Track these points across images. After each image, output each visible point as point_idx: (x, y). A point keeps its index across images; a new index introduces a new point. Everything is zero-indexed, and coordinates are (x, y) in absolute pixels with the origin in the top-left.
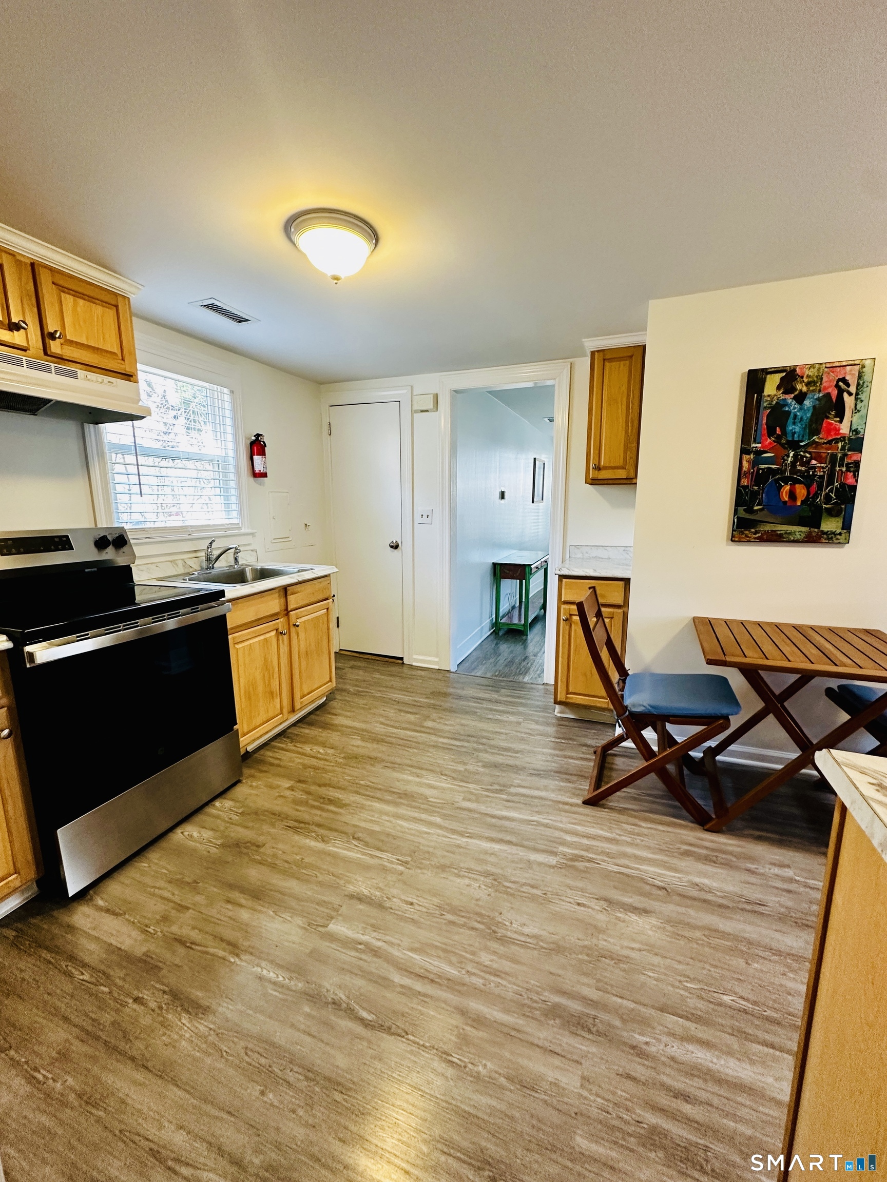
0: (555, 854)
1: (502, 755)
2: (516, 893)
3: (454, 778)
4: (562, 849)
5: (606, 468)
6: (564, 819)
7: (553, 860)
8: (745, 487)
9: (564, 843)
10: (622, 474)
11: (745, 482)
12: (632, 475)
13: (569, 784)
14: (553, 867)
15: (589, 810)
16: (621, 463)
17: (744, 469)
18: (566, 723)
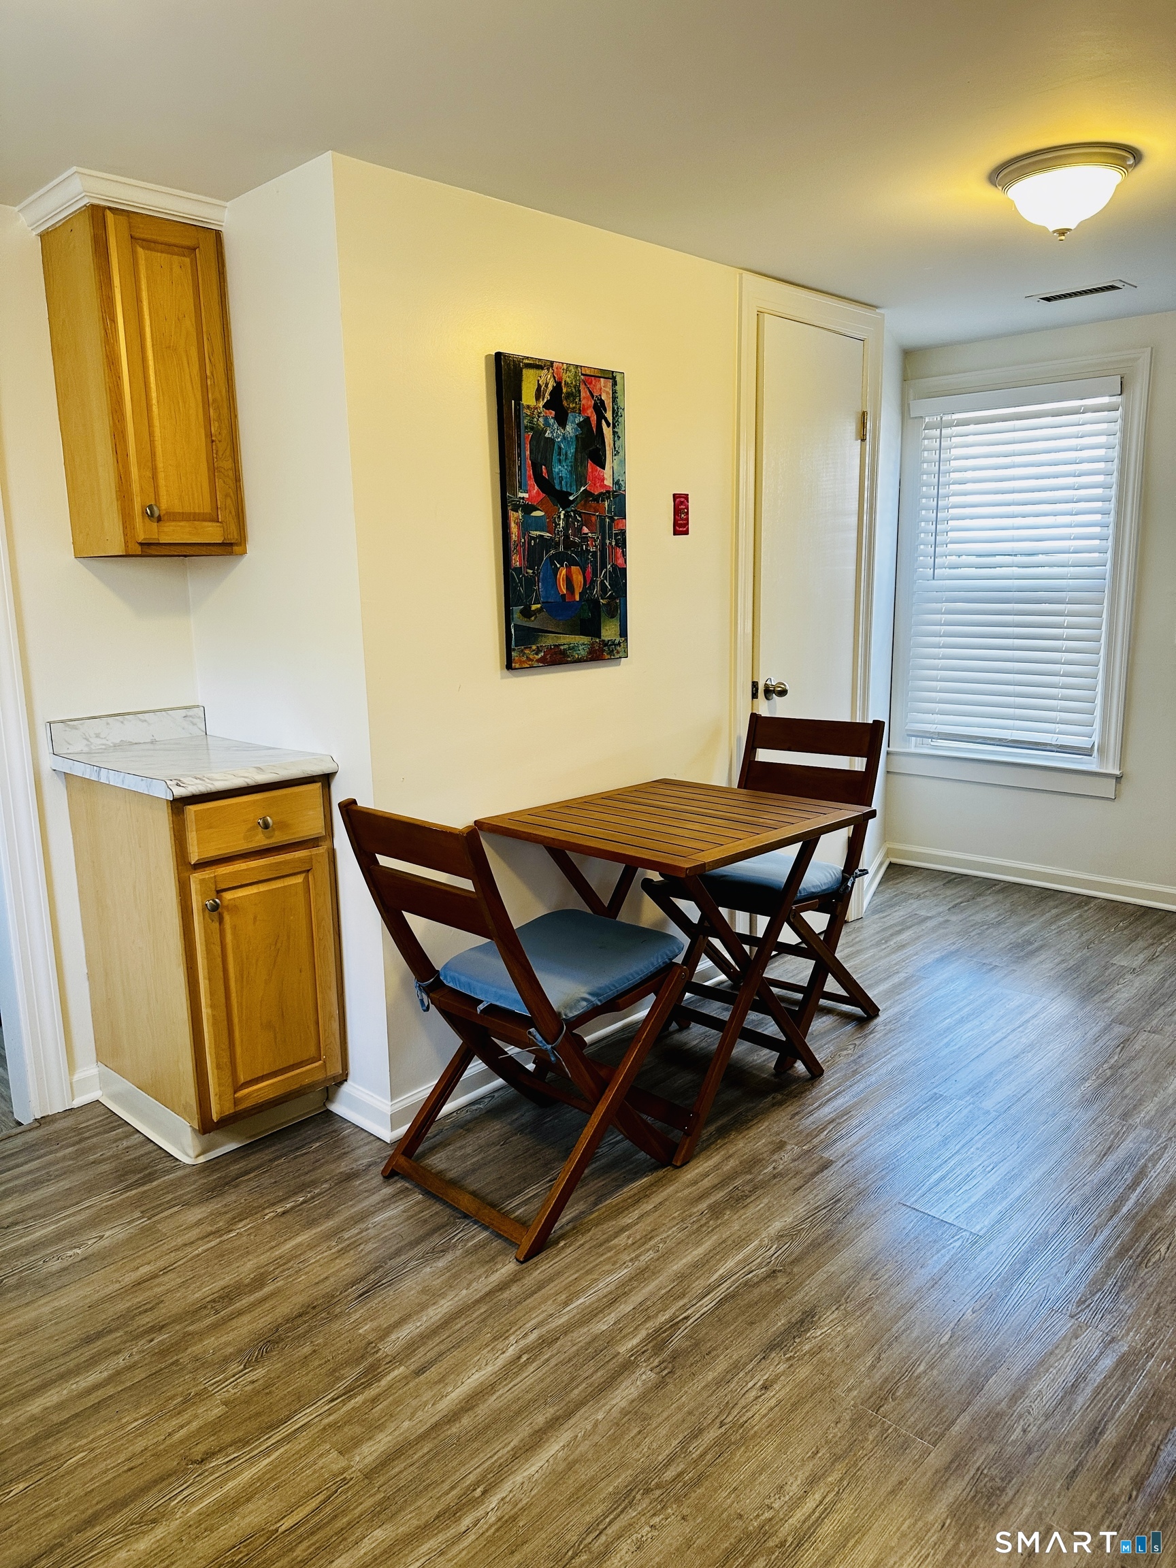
0: (627, 1366)
1: (240, 1313)
2: (701, 1467)
3: (243, 1442)
4: (624, 1348)
5: (174, 517)
6: (549, 1307)
7: (645, 1376)
8: (518, 570)
9: (611, 1339)
10: (211, 533)
11: (516, 561)
12: (233, 536)
13: (449, 1257)
14: (661, 1384)
15: (545, 1266)
16: (207, 509)
17: (514, 537)
18: (235, 1168)
